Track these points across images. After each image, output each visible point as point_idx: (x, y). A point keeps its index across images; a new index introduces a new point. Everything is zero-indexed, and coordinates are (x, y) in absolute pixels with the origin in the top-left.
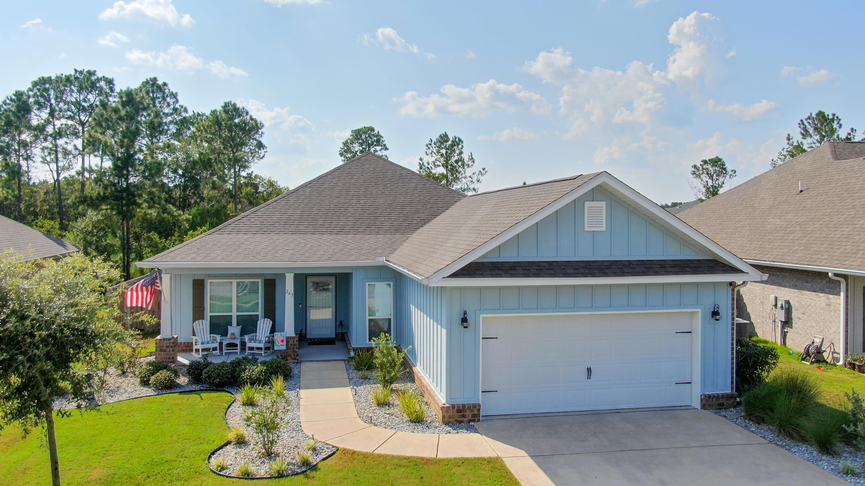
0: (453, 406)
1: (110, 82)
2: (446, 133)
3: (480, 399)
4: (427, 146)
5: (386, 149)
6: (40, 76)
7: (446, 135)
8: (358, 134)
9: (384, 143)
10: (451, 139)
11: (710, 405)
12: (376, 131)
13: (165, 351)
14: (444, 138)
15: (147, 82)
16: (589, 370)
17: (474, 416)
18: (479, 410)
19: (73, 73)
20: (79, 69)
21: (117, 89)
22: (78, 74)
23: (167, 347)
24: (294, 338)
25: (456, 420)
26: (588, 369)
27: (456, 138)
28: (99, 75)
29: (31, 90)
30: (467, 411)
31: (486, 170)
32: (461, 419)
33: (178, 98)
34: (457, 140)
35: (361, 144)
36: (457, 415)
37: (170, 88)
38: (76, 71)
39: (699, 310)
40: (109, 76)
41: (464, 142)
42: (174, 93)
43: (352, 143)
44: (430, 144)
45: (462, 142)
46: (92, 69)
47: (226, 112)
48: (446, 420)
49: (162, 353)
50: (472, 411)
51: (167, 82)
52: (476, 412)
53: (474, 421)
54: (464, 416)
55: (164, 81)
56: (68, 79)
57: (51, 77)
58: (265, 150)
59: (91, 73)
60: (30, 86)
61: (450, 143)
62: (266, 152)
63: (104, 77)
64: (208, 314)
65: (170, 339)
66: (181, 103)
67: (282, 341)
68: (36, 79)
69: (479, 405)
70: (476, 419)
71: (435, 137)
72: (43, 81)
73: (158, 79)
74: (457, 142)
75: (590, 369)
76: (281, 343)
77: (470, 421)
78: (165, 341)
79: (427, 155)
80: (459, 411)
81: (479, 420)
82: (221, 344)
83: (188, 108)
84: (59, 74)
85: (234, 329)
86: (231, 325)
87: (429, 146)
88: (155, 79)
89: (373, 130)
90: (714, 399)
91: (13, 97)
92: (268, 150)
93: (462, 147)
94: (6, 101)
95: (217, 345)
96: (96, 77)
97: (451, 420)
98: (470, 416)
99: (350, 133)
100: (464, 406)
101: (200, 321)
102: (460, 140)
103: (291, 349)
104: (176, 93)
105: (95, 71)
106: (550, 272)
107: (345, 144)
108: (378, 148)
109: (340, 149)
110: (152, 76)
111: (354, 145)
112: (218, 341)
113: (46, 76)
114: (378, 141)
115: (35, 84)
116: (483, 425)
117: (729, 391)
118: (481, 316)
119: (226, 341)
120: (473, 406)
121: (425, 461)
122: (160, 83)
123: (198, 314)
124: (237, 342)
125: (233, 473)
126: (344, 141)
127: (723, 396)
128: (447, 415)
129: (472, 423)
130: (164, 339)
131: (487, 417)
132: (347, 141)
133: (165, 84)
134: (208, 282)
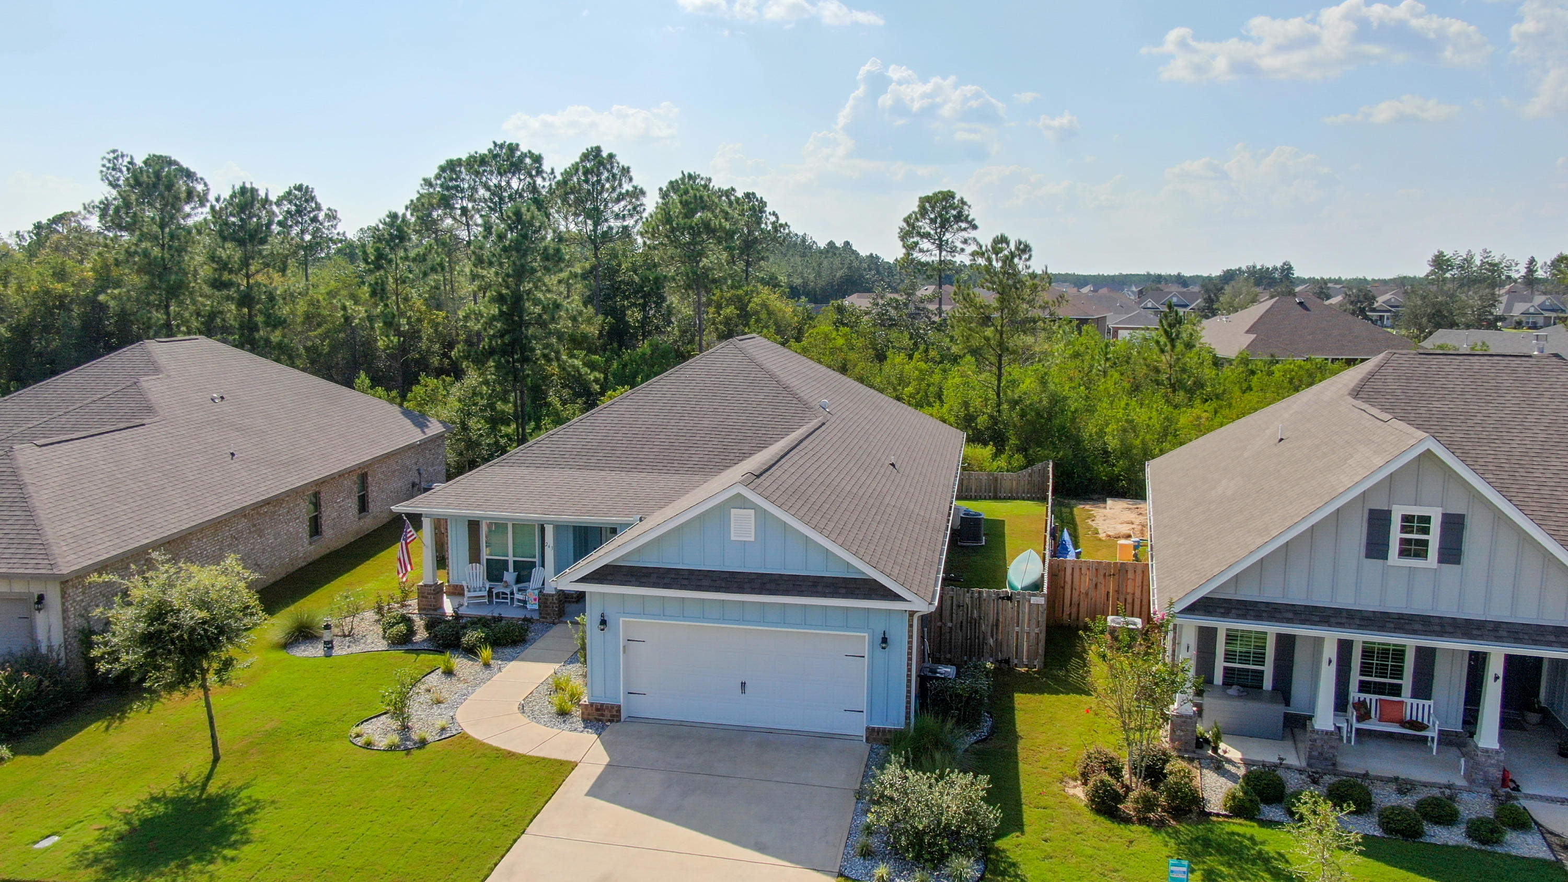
0: (592, 704)
1: (538, 159)
2: (1003, 234)
3: (621, 700)
5: (975, 227)
6: (448, 158)
7: (1004, 238)
8: (926, 203)
9: (971, 217)
10: (1012, 245)
11: (874, 739)
12: (958, 197)
13: (426, 597)
14: (999, 244)
15: (585, 157)
16: (743, 684)
17: (613, 716)
18: (619, 711)
19: (492, 147)
20: (499, 142)
21: (546, 167)
22: (498, 149)
23: (429, 594)
25: (596, 719)
26: (741, 684)
27: (1020, 243)
28: (524, 148)
30: (606, 710)
32: (601, 718)
33: (631, 174)
34: (1022, 246)
35: (933, 221)
36: (596, 713)
37: (618, 161)
38: (495, 143)
39: (866, 635)
40: (536, 152)
41: (1033, 249)
42: (625, 167)
43: (918, 218)
45: (1030, 250)
46: (514, 142)
48: (586, 716)
49: (424, 600)
50: (610, 711)
51: (614, 153)
52: (614, 713)
53: (611, 721)
54: (603, 715)
55: (610, 151)
56: (483, 161)
57: (461, 158)
59: (512, 148)
61: (1008, 250)
63: (530, 152)
64: (485, 555)
65: (431, 586)
66: (635, 183)
67: (535, 599)
68: (443, 162)
69: (620, 706)
70: (615, 719)
72: (452, 164)
73: (603, 148)
74: (1023, 249)
75: (745, 683)
76: (534, 601)
77: (609, 721)
78: (426, 589)
80: (597, 710)
81: (619, 721)
82: (490, 592)
83: (645, 189)
84: (473, 153)
85: (510, 576)
86: (508, 571)
88: (598, 150)
89: (952, 196)
90: (881, 734)
91: (387, 220)
93: (1030, 256)
95: (485, 593)
96: (519, 153)
97: (590, 717)
98: (609, 716)
100: (602, 705)
101: (475, 564)
102: (1026, 246)
103: (550, 608)
104: (628, 168)
105: (517, 145)
107: (906, 220)
108: (962, 226)
109: (899, 230)
110: (594, 145)
111: (921, 223)
113: (456, 157)
114: (960, 214)
116: (616, 726)
117: (901, 726)
118: (621, 619)
119: (499, 588)
120: (612, 706)
121: (511, 755)
122: (604, 154)
123: (475, 557)
124: (508, 591)
125: (361, 741)
126: (906, 215)
127: (890, 731)
128: (586, 712)
129: (608, 724)
130: (425, 586)
131: (633, 719)
132: (910, 217)
133: (611, 156)
134: (483, 523)
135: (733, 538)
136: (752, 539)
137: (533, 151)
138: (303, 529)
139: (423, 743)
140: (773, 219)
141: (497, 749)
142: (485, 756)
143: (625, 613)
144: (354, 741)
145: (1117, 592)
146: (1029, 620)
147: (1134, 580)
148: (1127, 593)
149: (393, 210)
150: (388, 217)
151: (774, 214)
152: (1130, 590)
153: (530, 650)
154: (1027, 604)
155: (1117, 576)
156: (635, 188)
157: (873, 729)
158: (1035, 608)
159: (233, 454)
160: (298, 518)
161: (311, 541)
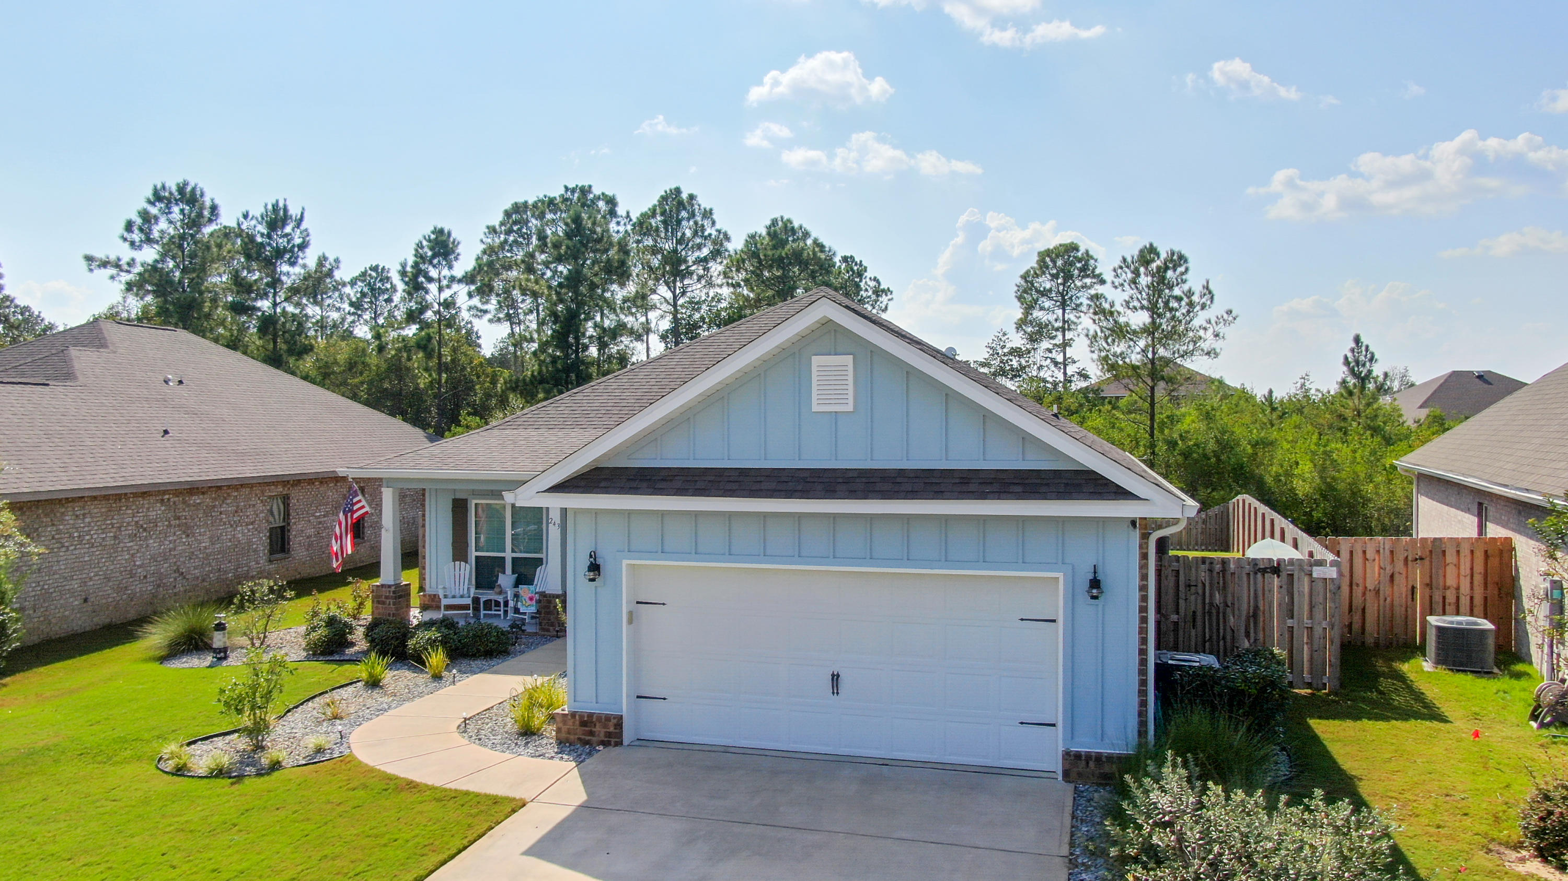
0: (573, 715)
1: (611, 202)
2: (1151, 245)
3: (624, 708)
4: (1115, 270)
5: (1103, 282)
6: (514, 202)
7: (1152, 250)
8: (1046, 258)
9: (1097, 272)
10: (1163, 255)
11: (1080, 775)
12: (1082, 250)
13: (384, 603)
14: (1147, 255)
15: (664, 199)
16: (835, 678)
17: (609, 735)
18: (619, 726)
19: (562, 191)
20: (571, 186)
21: (621, 211)
22: (569, 193)
23: (387, 597)
25: (579, 739)
26: (833, 675)
27: (1173, 254)
28: (597, 191)
30: (598, 725)
31: (1234, 314)
32: (587, 738)
33: (714, 217)
34: (1175, 257)
35: (1055, 277)
36: (580, 730)
37: (700, 202)
38: (567, 188)
39: (1060, 575)
40: (609, 193)
41: (1190, 260)
42: (708, 209)
43: (1037, 274)
44: (1121, 268)
45: (1186, 261)
46: (586, 184)
47: (772, 235)
48: (563, 735)
49: (380, 605)
50: (605, 726)
51: (695, 193)
52: (612, 729)
53: (607, 743)
54: (591, 733)
55: (690, 192)
56: (551, 204)
57: (526, 202)
58: (890, 297)
59: (585, 191)
60: (501, 217)
61: (1158, 263)
62: (892, 299)
63: (603, 194)
64: (473, 554)
65: (390, 586)
66: (718, 226)
67: (531, 599)
68: (508, 206)
69: (621, 718)
70: (613, 740)
71: (1132, 252)
72: (519, 208)
73: (683, 189)
74: (1178, 260)
75: (838, 676)
76: (529, 602)
77: (602, 743)
78: (385, 589)
79: (1116, 287)
80: (583, 724)
81: (619, 743)
82: (476, 600)
83: (729, 233)
84: (541, 196)
85: (506, 580)
86: (504, 573)
87: (1119, 271)
88: (678, 191)
89: (1076, 248)
90: (1092, 764)
92: (894, 296)
93: (1187, 269)
94: (421, 243)
95: (468, 601)
96: (591, 196)
97: (572, 737)
98: (602, 734)
99: (1036, 258)
100: (591, 715)
101: (456, 563)
102: (1182, 258)
103: (554, 614)
104: (711, 210)
105: (590, 187)
106: (734, 486)
107: (1024, 277)
108: (1088, 281)
109: (1016, 288)
110: (673, 186)
111: (1040, 280)
112: (472, 595)
113: (521, 200)
114: (1085, 268)
115: (508, 214)
116: (614, 751)
117: (1131, 751)
118: (625, 562)
119: (490, 595)
120: (608, 718)
121: (411, 786)
122: (684, 196)
123: (460, 553)
124: (500, 599)
125: (170, 766)
126: (1022, 272)
127: (1110, 758)
128: (565, 728)
129: (601, 748)
130: (382, 586)
131: (642, 742)
132: (1028, 272)
133: (692, 197)
134: (473, 503)
135: (815, 408)
136: (850, 408)
137: (607, 193)
138: (261, 542)
139: (274, 768)
140: (872, 284)
141: (390, 778)
142: (365, 787)
143: (630, 551)
144: (161, 765)
145: (1429, 586)
146: (1311, 607)
147: (1458, 566)
148: (1445, 588)
149: (439, 226)
151: (875, 279)
152: (1451, 581)
153: (511, 662)
154: (1306, 580)
155: (1426, 561)
156: (719, 231)
157: (1078, 756)
158: (1319, 586)
159: (166, 432)
160: (252, 523)
161: (270, 561)
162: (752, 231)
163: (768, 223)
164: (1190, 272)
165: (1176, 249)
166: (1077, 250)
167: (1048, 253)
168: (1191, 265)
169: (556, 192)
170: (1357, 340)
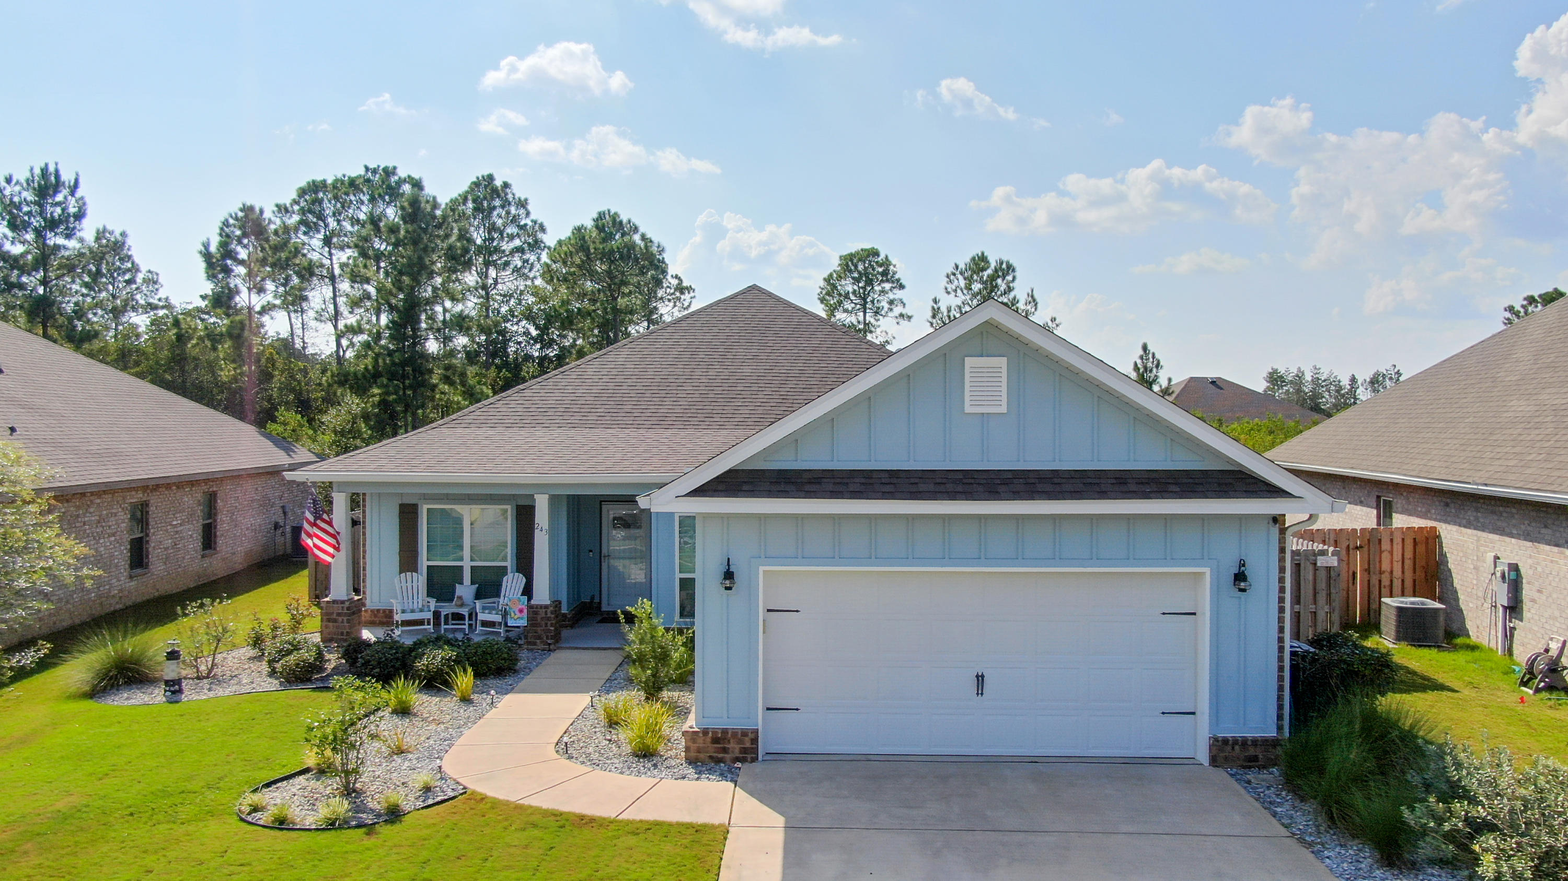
0: (705, 732)
1: (417, 185)
2: (983, 254)
3: (759, 720)
4: (948, 276)
5: (902, 287)
6: (310, 179)
7: (983, 258)
8: (849, 263)
9: (897, 277)
10: (993, 265)
12: (882, 256)
14: (979, 263)
15: (477, 184)
16: (980, 679)
17: (744, 750)
18: (755, 740)
19: (362, 172)
20: (372, 166)
22: (370, 174)
23: (339, 614)
24: (546, 607)
25: (711, 757)
26: (977, 676)
27: (1001, 263)
28: (402, 173)
29: (295, 202)
30: (732, 741)
31: (1057, 322)
32: (720, 755)
33: (529, 207)
34: (1004, 266)
35: (856, 280)
36: (712, 747)
37: (514, 191)
38: (367, 169)
39: (1207, 571)
40: (416, 176)
41: (1017, 269)
42: (522, 199)
43: (840, 278)
44: (954, 274)
45: (1014, 270)
46: (391, 165)
47: (600, 228)
48: (693, 754)
49: (331, 624)
50: (740, 742)
51: (509, 182)
52: (748, 745)
53: (743, 760)
54: (725, 750)
55: (505, 180)
56: (353, 184)
57: (325, 181)
58: (692, 294)
59: (389, 172)
60: (294, 195)
61: (989, 271)
62: (694, 297)
63: (409, 177)
64: (424, 562)
66: (533, 216)
67: (521, 611)
68: (303, 184)
69: (756, 732)
70: (749, 756)
71: (963, 260)
72: (315, 188)
73: (496, 176)
74: (1005, 270)
75: (983, 676)
76: (518, 615)
77: (737, 759)
78: (336, 605)
79: (948, 293)
80: (716, 740)
81: (754, 760)
82: (437, 614)
83: (546, 224)
84: (339, 176)
85: (466, 590)
86: (461, 583)
87: (952, 277)
88: (491, 178)
89: (876, 253)
90: (1236, 748)
91: (240, 214)
92: (696, 294)
93: (1014, 278)
95: (429, 615)
96: (396, 178)
97: (702, 756)
98: (737, 751)
99: (837, 262)
100: (725, 731)
101: (409, 574)
102: (1010, 267)
103: (541, 626)
104: (526, 200)
105: (395, 168)
106: (888, 488)
107: (828, 280)
108: (887, 286)
109: (819, 290)
110: (486, 173)
111: (843, 282)
112: (433, 609)
113: (319, 178)
114: (885, 273)
115: (302, 192)
116: (757, 767)
117: (1272, 733)
118: (762, 569)
119: (447, 609)
120: (744, 733)
121: (584, 821)
122: (498, 183)
123: (408, 562)
124: (465, 611)
125: (264, 818)
126: (826, 275)
127: (1255, 742)
128: (694, 746)
129: (738, 765)
130: (334, 602)
131: (777, 756)
132: (831, 275)
133: (506, 185)
134: (424, 509)
135: (968, 409)
136: (1004, 409)
137: (413, 176)
138: (122, 555)
139: (394, 814)
140: (675, 282)
141: (556, 815)
142: (534, 825)
144: (249, 819)
145: (1368, 571)
146: (1315, 593)
147: (1391, 553)
148: (1381, 573)
149: (248, 204)
150: (241, 210)
151: (677, 277)
152: (1386, 566)
154: (1311, 567)
155: (1366, 549)
156: (535, 222)
157: (1225, 741)
158: (1322, 575)
159: (13, 430)
160: (114, 535)
161: (131, 577)
162: (578, 224)
163: (595, 216)
164: (1017, 281)
165: (1005, 259)
166: (878, 256)
167: (851, 257)
168: (1017, 274)
169: (357, 171)
170: (1145, 348)
